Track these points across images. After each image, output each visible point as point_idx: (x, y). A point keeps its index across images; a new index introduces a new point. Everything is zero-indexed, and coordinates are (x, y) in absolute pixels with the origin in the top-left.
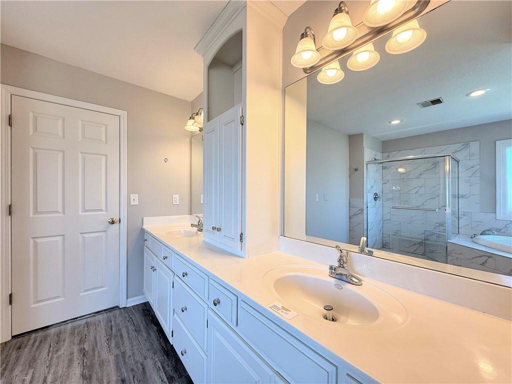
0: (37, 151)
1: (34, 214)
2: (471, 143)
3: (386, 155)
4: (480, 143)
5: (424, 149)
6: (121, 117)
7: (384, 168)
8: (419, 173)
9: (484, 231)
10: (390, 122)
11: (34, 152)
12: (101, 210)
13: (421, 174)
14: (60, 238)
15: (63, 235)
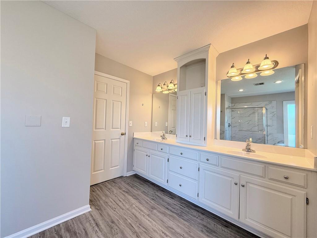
0: (97, 99)
1: (95, 129)
2: (272, 101)
3: (233, 104)
4: (277, 102)
5: (251, 103)
6: (128, 83)
7: (232, 111)
8: (249, 114)
9: (279, 142)
10: (239, 90)
11: (96, 99)
12: (118, 128)
13: (250, 115)
14: (103, 141)
15: (105, 140)
